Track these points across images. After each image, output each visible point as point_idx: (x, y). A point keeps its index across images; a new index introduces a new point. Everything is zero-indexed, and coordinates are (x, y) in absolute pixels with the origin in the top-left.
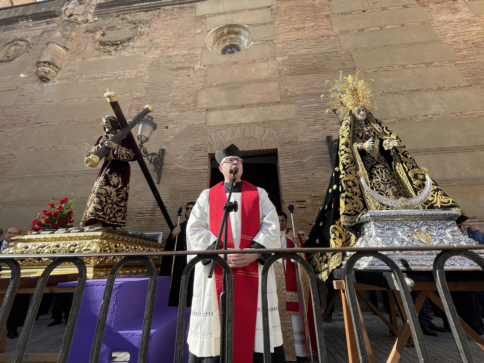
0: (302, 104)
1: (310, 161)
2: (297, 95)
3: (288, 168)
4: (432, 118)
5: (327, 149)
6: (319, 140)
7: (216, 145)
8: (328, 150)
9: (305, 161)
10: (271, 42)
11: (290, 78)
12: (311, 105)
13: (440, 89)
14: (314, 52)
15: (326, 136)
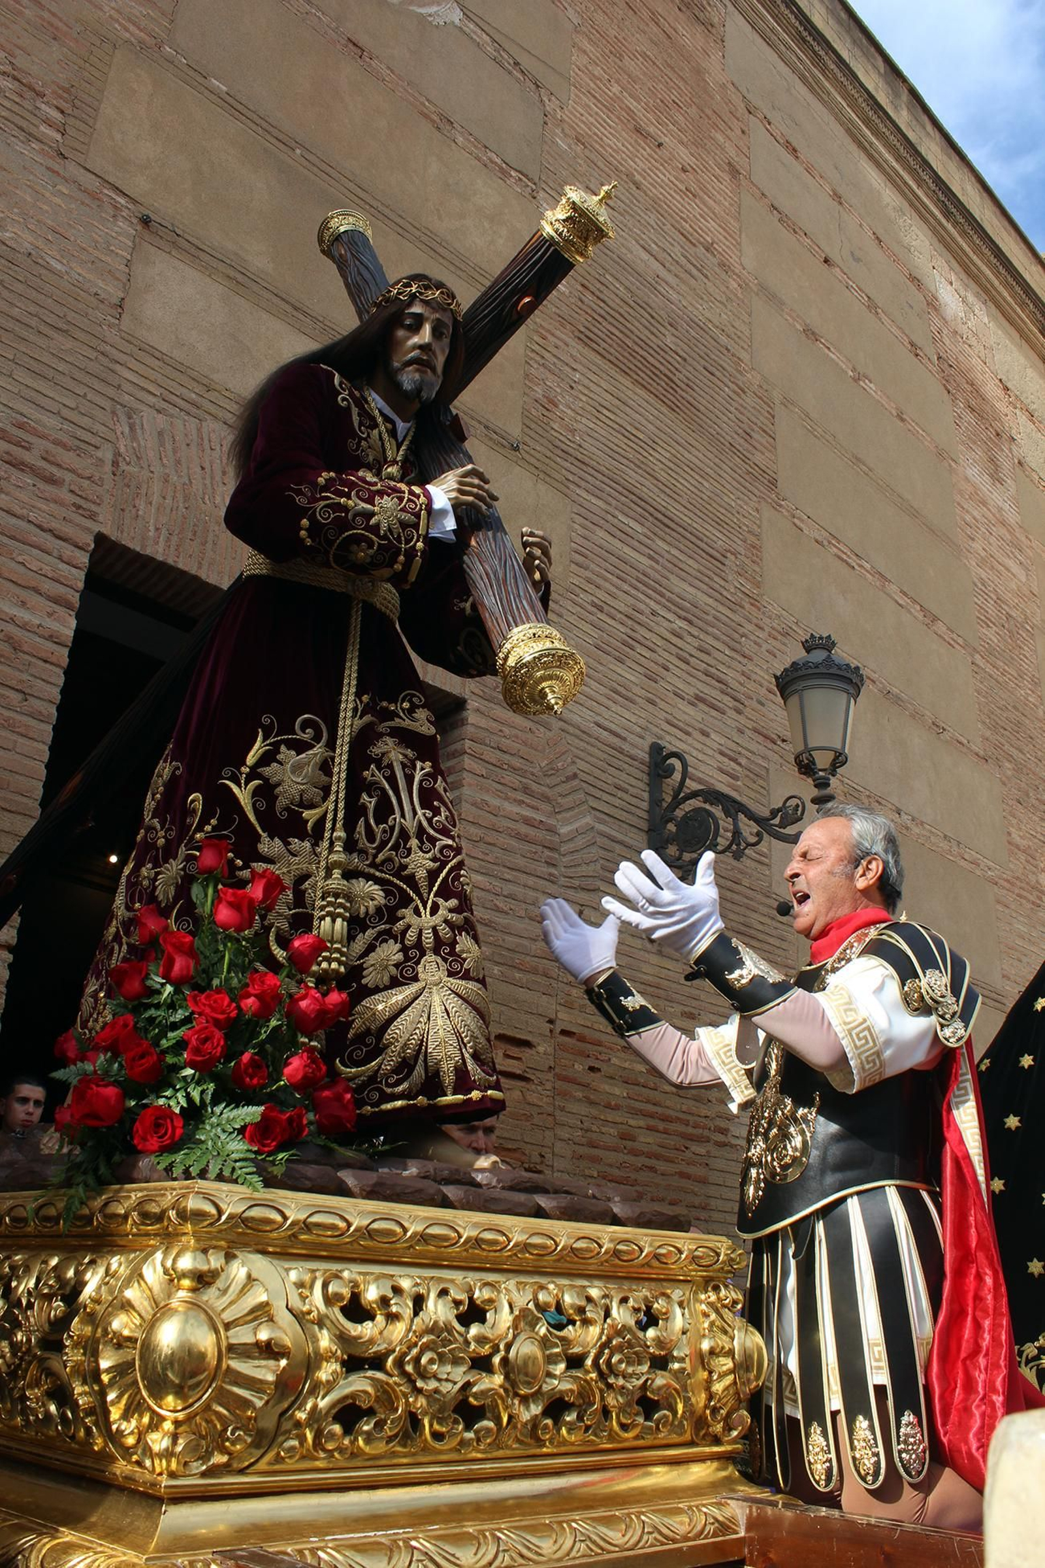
0: (595, 519)
1: (580, 842)
2: (587, 460)
3: (491, 837)
4: (907, 828)
5: (645, 805)
6: (626, 747)
7: (156, 499)
8: (645, 816)
9: (564, 830)
10: (532, 86)
11: (576, 348)
12: (627, 550)
13: (938, 728)
14: (674, 296)
15: (650, 740)
